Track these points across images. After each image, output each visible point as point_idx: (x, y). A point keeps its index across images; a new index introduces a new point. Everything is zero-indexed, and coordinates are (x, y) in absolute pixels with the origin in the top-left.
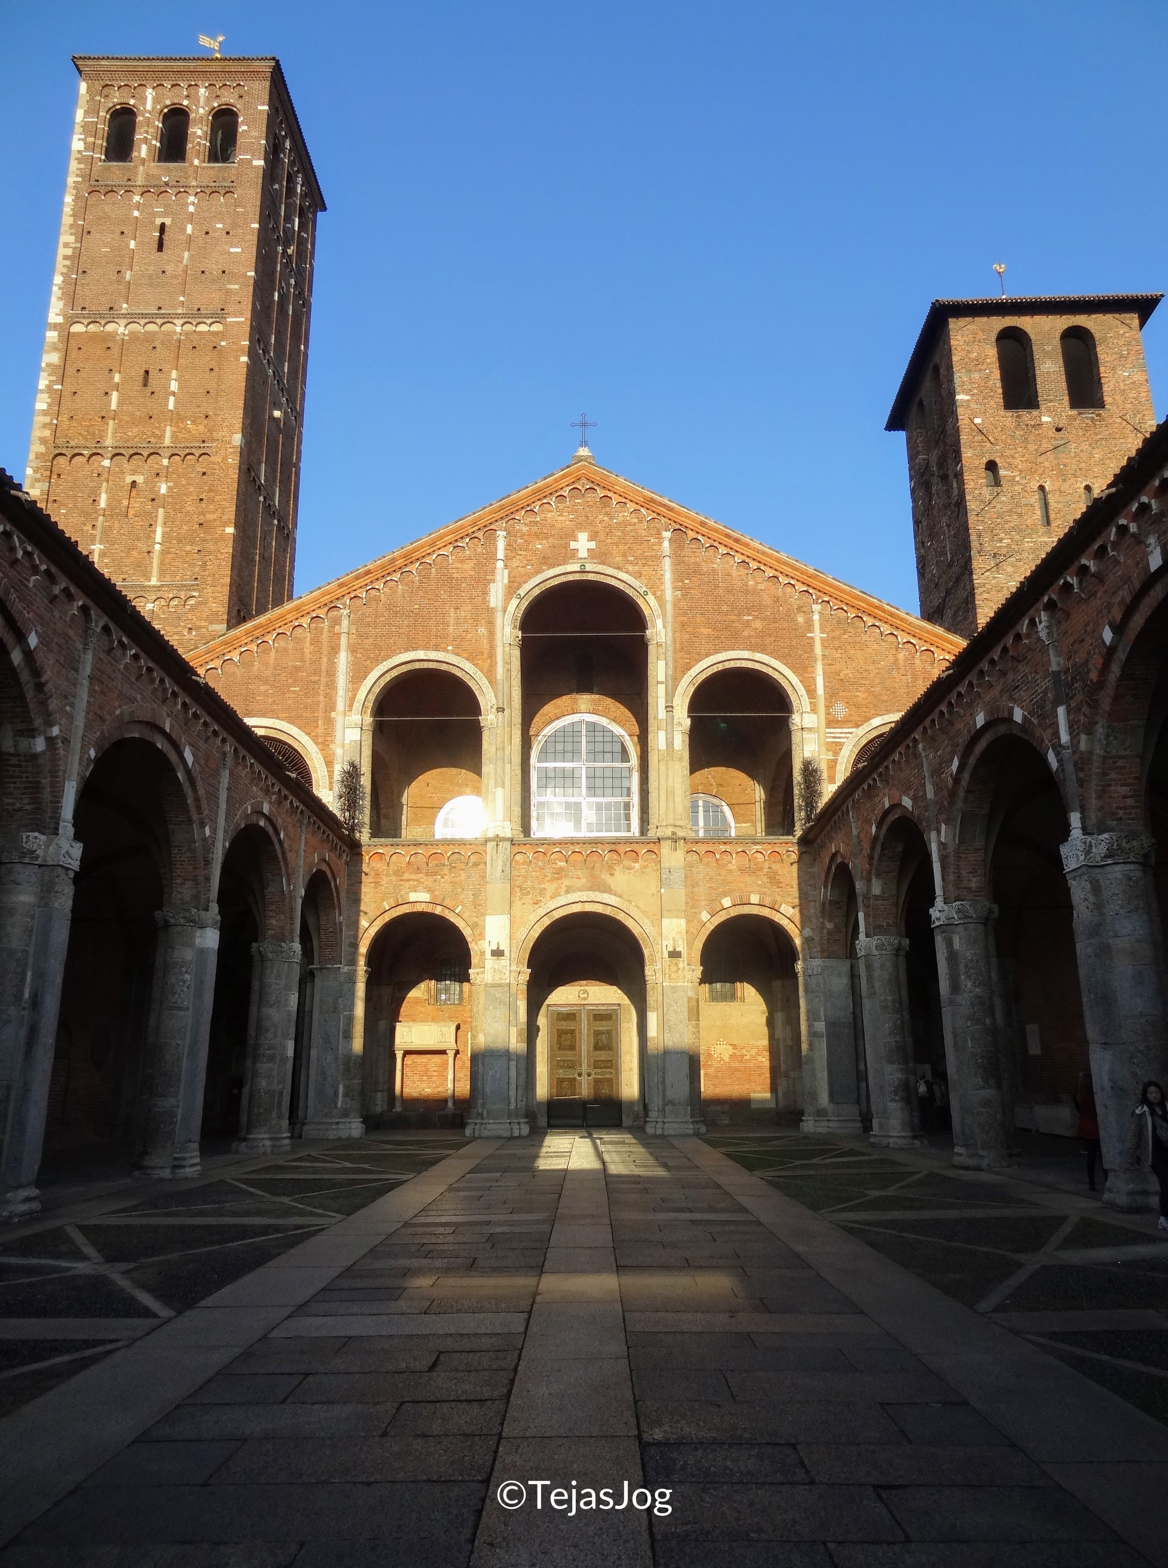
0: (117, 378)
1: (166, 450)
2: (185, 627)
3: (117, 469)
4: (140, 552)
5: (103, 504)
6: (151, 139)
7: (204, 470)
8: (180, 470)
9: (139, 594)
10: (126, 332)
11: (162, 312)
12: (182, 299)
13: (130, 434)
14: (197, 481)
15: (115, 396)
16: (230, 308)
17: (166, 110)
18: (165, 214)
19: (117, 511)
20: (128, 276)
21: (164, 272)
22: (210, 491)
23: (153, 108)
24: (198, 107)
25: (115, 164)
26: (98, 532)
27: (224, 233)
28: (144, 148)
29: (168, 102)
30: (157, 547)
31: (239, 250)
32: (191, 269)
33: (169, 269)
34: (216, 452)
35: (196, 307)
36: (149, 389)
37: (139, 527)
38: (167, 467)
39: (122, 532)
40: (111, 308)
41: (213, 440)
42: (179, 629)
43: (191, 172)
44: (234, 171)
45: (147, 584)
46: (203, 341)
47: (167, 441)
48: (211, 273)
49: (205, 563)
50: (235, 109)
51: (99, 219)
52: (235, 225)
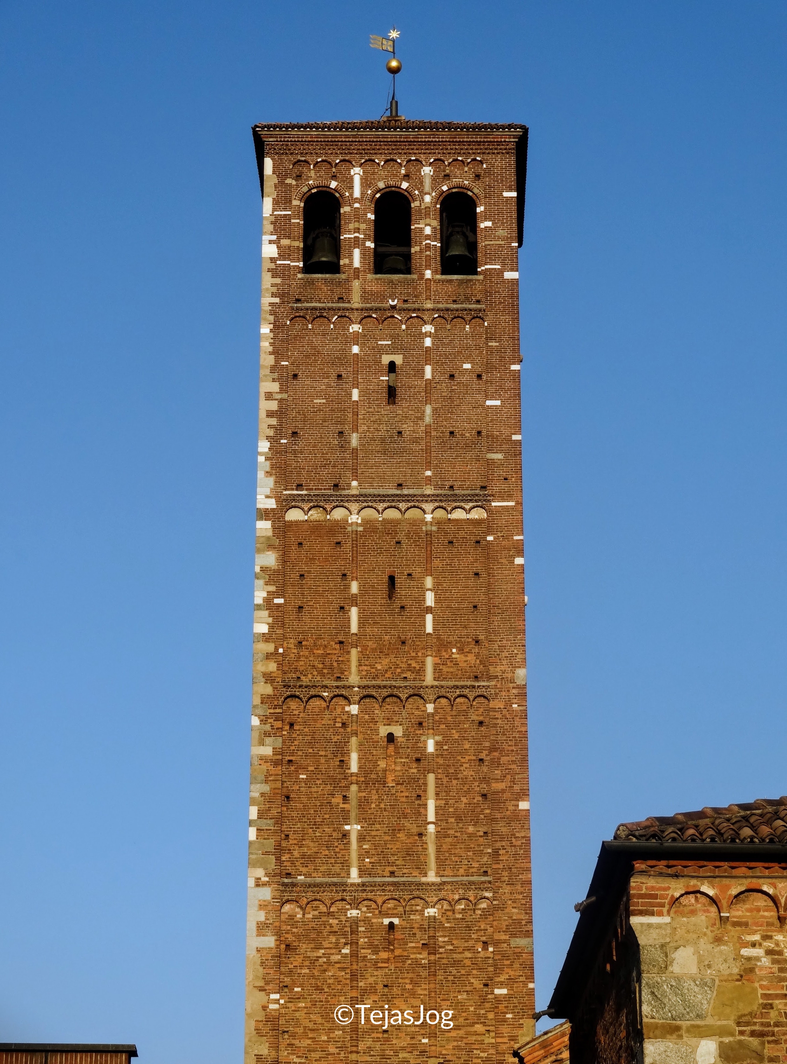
0: (354, 588)
1: (429, 691)
2: (477, 940)
3: (367, 717)
4: (409, 835)
5: (354, 767)
6: (364, 240)
7: (481, 718)
8: (449, 718)
9: (416, 893)
10: (359, 521)
11: (405, 492)
12: (429, 473)
13: (379, 667)
14: (473, 734)
15: (354, 612)
16: (496, 486)
17: (378, 196)
18: (392, 350)
19: (373, 776)
20: (354, 440)
21: (400, 433)
22: (492, 749)
23: (362, 194)
24: (423, 193)
25: (320, 276)
26: (352, 806)
27: (474, 376)
28: (357, 253)
29: (381, 185)
30: (431, 828)
31: (498, 403)
32: (435, 430)
33: (406, 428)
34: (496, 694)
35: (448, 484)
36: (398, 603)
37: (404, 799)
38: (433, 714)
39: (382, 806)
40: (336, 486)
41: (490, 678)
42: (471, 943)
43: (422, 287)
44: (479, 287)
45: (424, 880)
46: (462, 534)
47: (429, 679)
48: (462, 435)
49: (496, 853)
50: (470, 193)
51: (307, 356)
52: (489, 367)
